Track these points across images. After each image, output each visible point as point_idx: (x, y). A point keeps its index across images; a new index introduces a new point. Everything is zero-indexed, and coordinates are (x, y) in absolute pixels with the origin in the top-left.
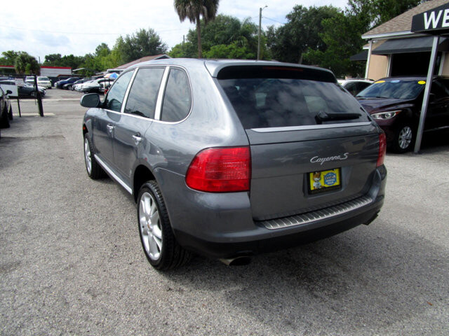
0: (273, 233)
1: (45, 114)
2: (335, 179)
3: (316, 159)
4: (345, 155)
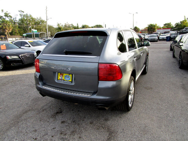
3: (56, 67)
4: (69, 69)
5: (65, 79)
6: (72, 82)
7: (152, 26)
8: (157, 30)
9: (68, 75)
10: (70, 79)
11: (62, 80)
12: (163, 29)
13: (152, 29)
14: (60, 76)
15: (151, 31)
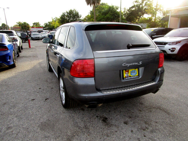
0: (105, 95)
1: (31, 47)
2: (136, 73)
3: (125, 64)
4: (140, 62)
5: (131, 74)
7: (25, 25)
8: (31, 28)
9: (134, 69)
10: (136, 74)
11: (127, 77)
12: (36, 28)
13: (26, 28)
14: (125, 73)
15: (25, 29)
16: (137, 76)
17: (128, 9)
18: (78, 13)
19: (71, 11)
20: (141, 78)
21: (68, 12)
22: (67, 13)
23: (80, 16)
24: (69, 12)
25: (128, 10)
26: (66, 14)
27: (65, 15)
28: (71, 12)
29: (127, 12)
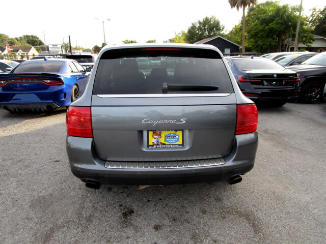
3: (148, 121)
4: (182, 120)
5: (165, 141)
6: (183, 145)
9: (173, 132)
10: (178, 140)
14: (153, 137)
16: (179, 145)
17: (322, 10)
18: (219, 22)
19: (207, 19)
20: (189, 149)
21: (202, 21)
22: (200, 23)
23: (222, 28)
24: (204, 21)
25: (322, 13)
26: (198, 25)
27: (195, 27)
28: (206, 22)
29: (318, 16)
